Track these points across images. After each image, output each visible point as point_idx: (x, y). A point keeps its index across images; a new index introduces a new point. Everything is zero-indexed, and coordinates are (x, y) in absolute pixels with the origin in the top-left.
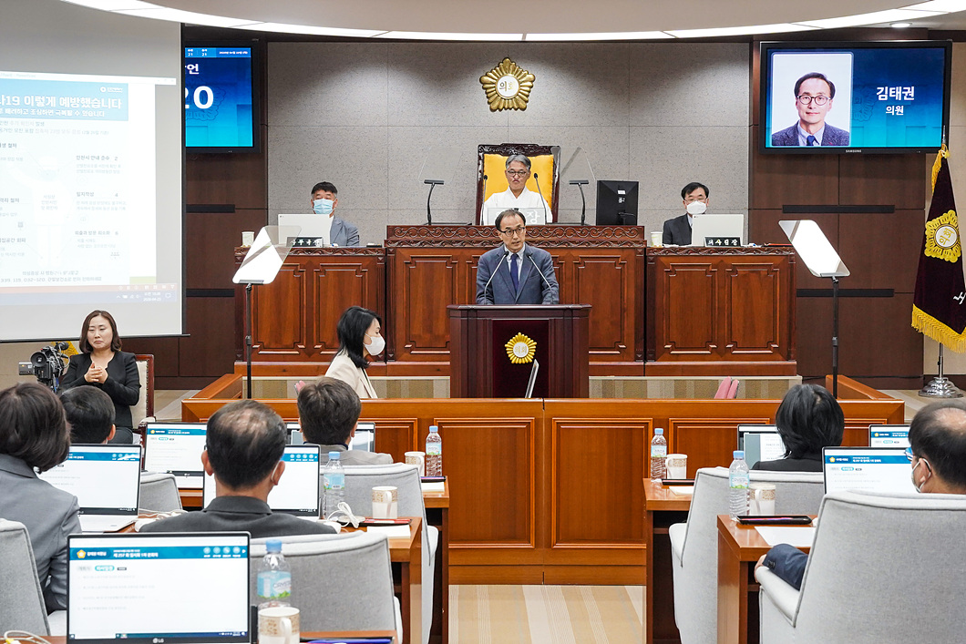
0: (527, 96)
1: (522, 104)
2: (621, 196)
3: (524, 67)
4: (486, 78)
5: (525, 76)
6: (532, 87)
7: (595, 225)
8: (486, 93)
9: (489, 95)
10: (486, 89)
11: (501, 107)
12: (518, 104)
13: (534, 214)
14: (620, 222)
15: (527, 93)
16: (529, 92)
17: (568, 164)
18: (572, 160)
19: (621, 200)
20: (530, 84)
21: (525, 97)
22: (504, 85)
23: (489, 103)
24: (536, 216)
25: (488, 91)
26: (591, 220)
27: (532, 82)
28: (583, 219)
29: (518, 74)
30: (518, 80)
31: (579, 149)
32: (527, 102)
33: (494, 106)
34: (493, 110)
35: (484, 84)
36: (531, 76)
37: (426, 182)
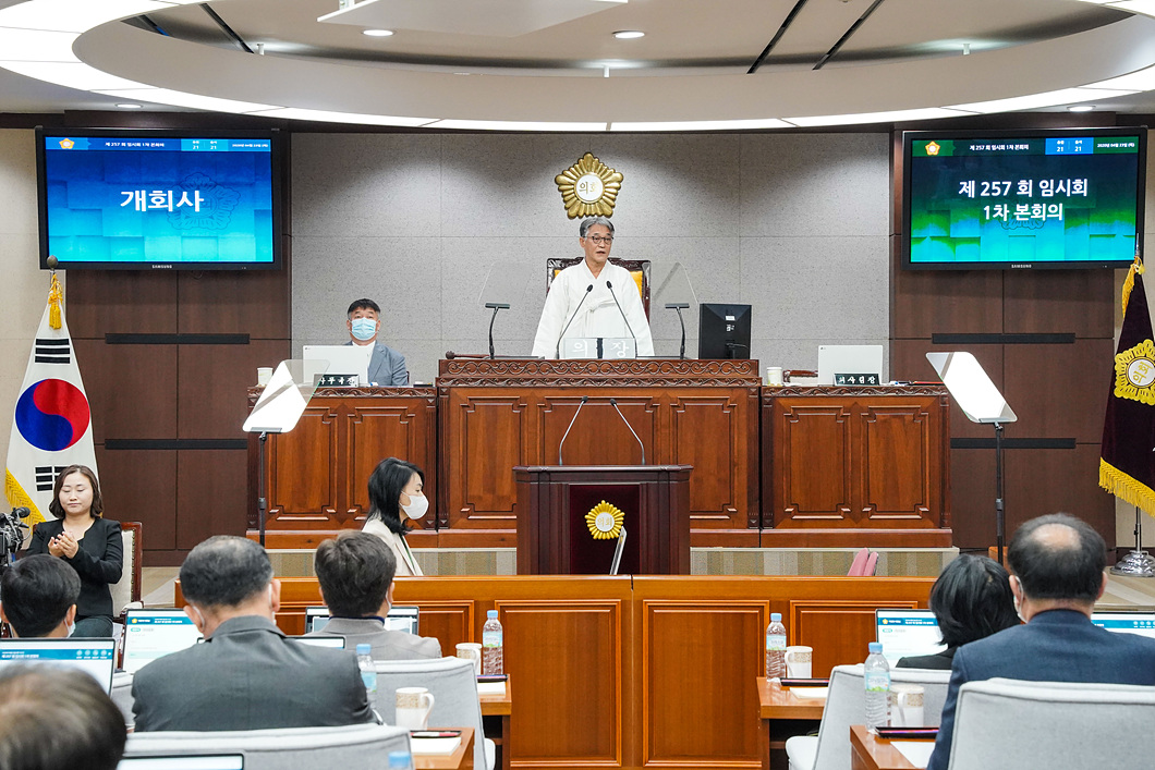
0: (614, 200)
1: (607, 210)
2: (730, 322)
3: (609, 164)
4: (562, 178)
5: (610, 175)
6: (619, 189)
7: (696, 358)
8: (563, 196)
9: (566, 198)
10: (562, 191)
11: (581, 214)
12: (602, 210)
13: (621, 346)
14: (728, 355)
15: (613, 196)
16: (616, 194)
18: (669, 278)
19: (729, 328)
20: (617, 185)
21: (611, 201)
22: (584, 186)
23: (566, 208)
24: (624, 347)
25: (565, 193)
26: (693, 353)
27: (620, 182)
28: (683, 351)
29: (602, 172)
30: (602, 180)
31: (678, 264)
32: (613, 207)
33: (573, 213)
34: (571, 217)
35: (560, 184)
36: (618, 175)
37: (488, 306)
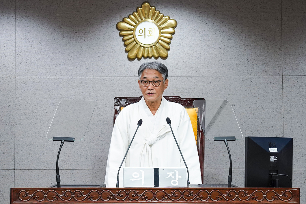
0: (169, 44)
1: (163, 53)
2: (273, 154)
3: (165, 12)
4: (123, 25)
5: (165, 21)
6: (173, 34)
7: (243, 186)
8: (124, 41)
9: (127, 43)
10: (123, 36)
11: (140, 55)
12: (158, 52)
13: (174, 175)
14: (271, 183)
15: (168, 40)
16: (171, 39)
17: (215, 118)
18: (218, 113)
19: (272, 159)
20: (171, 30)
21: (166, 45)
22: (143, 32)
23: (126, 51)
24: (177, 177)
25: (126, 38)
26: (239, 181)
27: (174, 28)
28: (230, 179)
29: (158, 20)
30: (158, 26)
31: (225, 102)
32: (168, 50)
33: (132, 55)
34: (130, 59)
35: (121, 30)
36: (172, 22)
37: (55, 139)
